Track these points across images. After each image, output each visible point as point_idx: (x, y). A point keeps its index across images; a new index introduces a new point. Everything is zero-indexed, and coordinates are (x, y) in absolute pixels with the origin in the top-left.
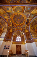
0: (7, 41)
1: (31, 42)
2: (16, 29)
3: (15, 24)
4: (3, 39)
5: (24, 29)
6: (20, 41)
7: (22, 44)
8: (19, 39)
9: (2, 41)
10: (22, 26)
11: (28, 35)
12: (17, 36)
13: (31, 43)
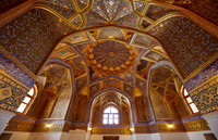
0: (74, 128)
1: (149, 130)
2: (101, 85)
3: (99, 66)
4: (61, 127)
5: (130, 84)
6: (117, 122)
7: (124, 133)
8: (111, 116)
9: (59, 134)
10: (122, 76)
11: (141, 104)
12: (105, 106)
13: (150, 132)
